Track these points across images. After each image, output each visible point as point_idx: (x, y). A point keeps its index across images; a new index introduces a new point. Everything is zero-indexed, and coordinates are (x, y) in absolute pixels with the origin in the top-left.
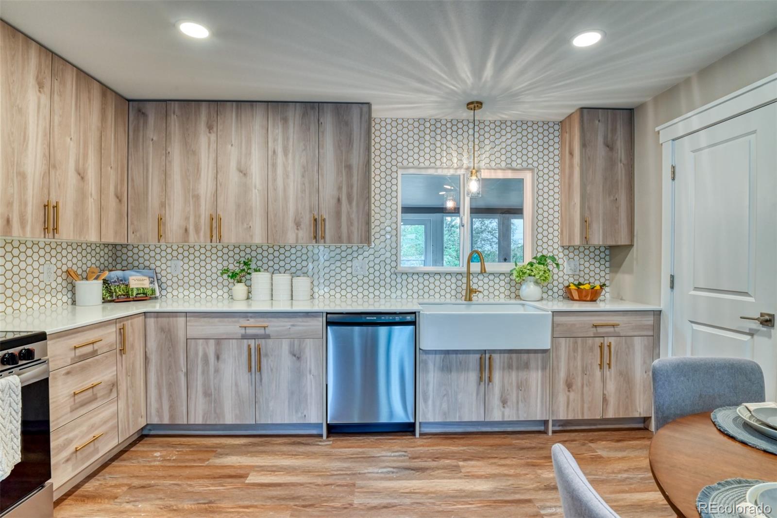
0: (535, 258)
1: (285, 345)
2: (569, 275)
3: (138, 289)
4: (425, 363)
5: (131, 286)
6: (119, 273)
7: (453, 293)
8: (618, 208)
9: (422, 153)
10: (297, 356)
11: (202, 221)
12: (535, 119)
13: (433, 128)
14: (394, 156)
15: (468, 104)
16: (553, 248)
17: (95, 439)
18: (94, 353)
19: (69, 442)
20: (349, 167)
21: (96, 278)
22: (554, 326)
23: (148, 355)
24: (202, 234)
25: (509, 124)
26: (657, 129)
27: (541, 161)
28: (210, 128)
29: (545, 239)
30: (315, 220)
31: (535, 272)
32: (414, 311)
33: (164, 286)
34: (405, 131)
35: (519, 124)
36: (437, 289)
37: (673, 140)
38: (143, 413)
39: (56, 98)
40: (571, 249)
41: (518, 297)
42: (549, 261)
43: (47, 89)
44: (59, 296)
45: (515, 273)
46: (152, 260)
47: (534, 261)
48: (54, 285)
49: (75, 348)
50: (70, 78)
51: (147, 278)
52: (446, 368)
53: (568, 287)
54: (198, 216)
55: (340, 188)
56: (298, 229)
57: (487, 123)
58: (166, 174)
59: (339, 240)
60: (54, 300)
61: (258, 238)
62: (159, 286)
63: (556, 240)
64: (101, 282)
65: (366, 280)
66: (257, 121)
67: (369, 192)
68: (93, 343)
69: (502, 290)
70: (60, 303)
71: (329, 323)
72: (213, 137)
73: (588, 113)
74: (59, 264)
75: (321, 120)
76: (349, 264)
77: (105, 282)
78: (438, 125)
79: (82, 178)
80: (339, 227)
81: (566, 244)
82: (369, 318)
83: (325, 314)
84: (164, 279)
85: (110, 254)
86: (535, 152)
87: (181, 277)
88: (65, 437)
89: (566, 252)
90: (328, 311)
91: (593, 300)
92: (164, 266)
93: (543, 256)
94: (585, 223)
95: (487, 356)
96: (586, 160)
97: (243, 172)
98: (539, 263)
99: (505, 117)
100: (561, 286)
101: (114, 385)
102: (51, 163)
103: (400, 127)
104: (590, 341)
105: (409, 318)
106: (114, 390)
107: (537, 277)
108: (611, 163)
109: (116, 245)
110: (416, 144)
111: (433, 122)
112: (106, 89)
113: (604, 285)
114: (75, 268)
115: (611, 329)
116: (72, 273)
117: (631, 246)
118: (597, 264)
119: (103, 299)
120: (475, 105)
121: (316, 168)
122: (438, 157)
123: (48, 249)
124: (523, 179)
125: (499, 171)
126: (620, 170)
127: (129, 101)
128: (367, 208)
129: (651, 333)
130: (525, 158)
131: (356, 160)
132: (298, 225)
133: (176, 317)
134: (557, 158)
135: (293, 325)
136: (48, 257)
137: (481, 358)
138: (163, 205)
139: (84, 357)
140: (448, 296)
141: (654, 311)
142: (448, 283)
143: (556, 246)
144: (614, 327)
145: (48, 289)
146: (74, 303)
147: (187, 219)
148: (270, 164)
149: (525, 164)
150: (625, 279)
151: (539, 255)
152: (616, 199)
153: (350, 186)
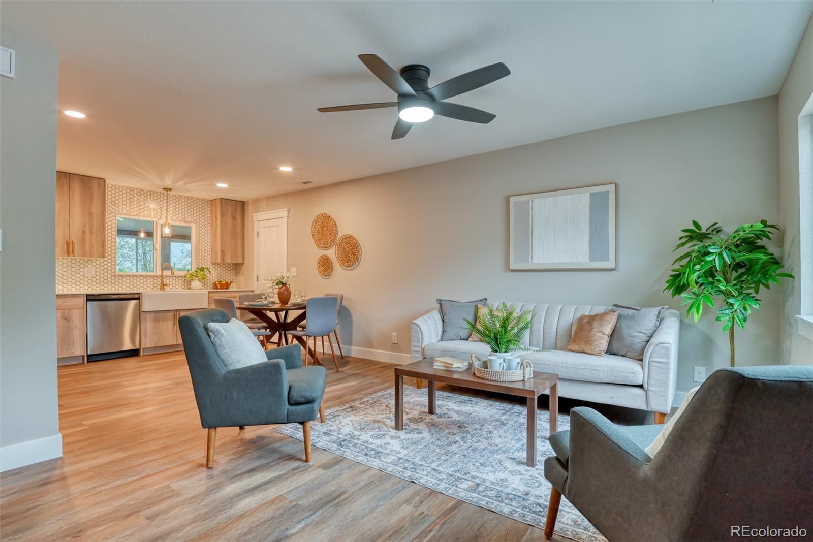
0: (198, 268)
2: (215, 277)
4: (145, 318)
7: (152, 287)
8: (237, 246)
9: (132, 207)
10: (67, 319)
12: (198, 198)
13: (139, 194)
15: (165, 189)
16: (207, 264)
20: (91, 214)
22: (209, 298)
25: (183, 198)
26: (253, 215)
27: (201, 219)
29: (203, 259)
30: (68, 243)
31: (199, 275)
32: (139, 293)
35: (189, 198)
36: (135, 285)
37: (258, 221)
40: (216, 264)
41: (190, 288)
42: (205, 270)
45: (188, 276)
47: (197, 270)
52: (156, 320)
53: (215, 283)
55: (85, 226)
59: (84, 255)
63: (209, 259)
65: (94, 280)
67: (104, 229)
69: (180, 285)
71: (87, 300)
73: (224, 201)
75: (72, 184)
76: (82, 270)
78: (142, 192)
80: (84, 248)
81: (214, 262)
82: (113, 297)
83: (85, 296)
86: (198, 214)
89: (214, 266)
90: (87, 294)
91: (226, 289)
93: (202, 267)
94: (223, 252)
95: (178, 313)
96: (223, 223)
98: (201, 271)
99: (181, 194)
100: (211, 283)
103: (117, 190)
105: (136, 296)
107: (200, 277)
108: (234, 226)
110: (128, 201)
111: (139, 190)
113: (232, 281)
117: (243, 264)
118: (229, 272)
120: (168, 190)
121: (68, 212)
122: (142, 210)
124: (191, 226)
126: (238, 229)
128: (102, 238)
130: (192, 216)
131: (96, 209)
134: (209, 218)
135: (64, 302)
137: (174, 315)
140: (149, 288)
141: (251, 290)
142: (149, 281)
143: (208, 263)
149: (192, 220)
150: (241, 279)
151: (200, 267)
152: (237, 242)
153: (91, 225)
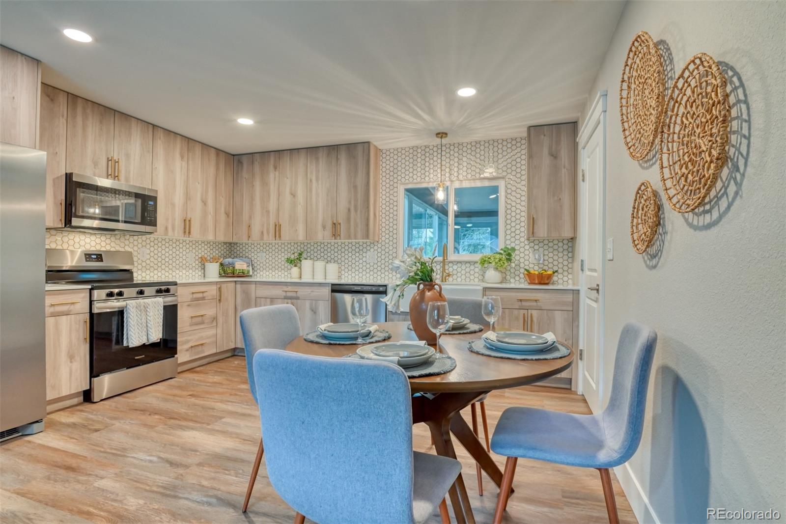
1: (307, 304)
2: (534, 264)
3: (239, 270)
5: (236, 268)
6: (230, 260)
8: (561, 207)
9: (415, 172)
10: (314, 311)
11: (271, 226)
12: (504, 138)
13: (423, 152)
14: (395, 176)
15: (438, 134)
16: (520, 241)
17: (202, 345)
18: (203, 298)
19: (187, 342)
20: (355, 187)
21: (216, 262)
23: (237, 306)
24: (270, 235)
25: (482, 143)
27: (509, 171)
28: (275, 168)
30: (335, 224)
32: (385, 284)
33: (256, 269)
34: (403, 156)
35: (491, 142)
38: (234, 341)
39: (190, 162)
43: (186, 159)
44: (197, 271)
46: (250, 253)
48: (194, 265)
49: (193, 293)
50: (198, 149)
51: (245, 263)
54: (268, 224)
55: (350, 202)
56: (324, 231)
57: (465, 145)
58: (252, 199)
60: (194, 273)
61: (301, 236)
62: (252, 269)
63: (522, 235)
64: (218, 264)
65: (375, 266)
66: (301, 162)
68: (203, 292)
69: (476, 275)
70: (197, 275)
71: (333, 291)
72: (277, 173)
73: (535, 130)
74: (197, 253)
75: (339, 157)
76: (364, 255)
77: (221, 264)
78: (427, 150)
79: (205, 204)
80: (349, 229)
82: (357, 288)
83: (330, 285)
84: (256, 265)
85: (228, 248)
86: (505, 163)
87: (264, 263)
88: (185, 338)
89: (532, 244)
90: (333, 283)
91: (545, 284)
92: (256, 257)
96: (533, 169)
97: (293, 195)
99: (475, 139)
101: (215, 319)
102: (188, 197)
103: (400, 154)
104: (516, 312)
105: (381, 289)
106: (215, 321)
108: (555, 170)
109: (231, 243)
110: (411, 165)
111: (423, 148)
112: (218, 151)
113: (556, 271)
114: (206, 256)
115: (535, 304)
116: (203, 259)
117: (575, 238)
118: (561, 255)
119: (220, 274)
120: (442, 135)
121: (335, 189)
122: (427, 174)
123: (191, 244)
124: (498, 186)
125: (477, 181)
126: (564, 174)
127: (234, 155)
128: (367, 214)
129: (571, 309)
131: (360, 181)
132: (324, 227)
133: (251, 284)
135: (312, 291)
136: (191, 249)
138: (250, 217)
139: (197, 299)
141: (573, 290)
143: (522, 240)
144: (536, 302)
145: (191, 266)
146: (204, 276)
147: (263, 226)
148: (309, 189)
149: (495, 175)
152: (560, 199)
153: (356, 200)
